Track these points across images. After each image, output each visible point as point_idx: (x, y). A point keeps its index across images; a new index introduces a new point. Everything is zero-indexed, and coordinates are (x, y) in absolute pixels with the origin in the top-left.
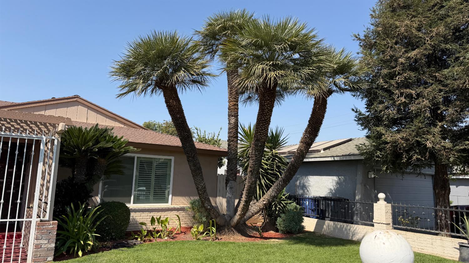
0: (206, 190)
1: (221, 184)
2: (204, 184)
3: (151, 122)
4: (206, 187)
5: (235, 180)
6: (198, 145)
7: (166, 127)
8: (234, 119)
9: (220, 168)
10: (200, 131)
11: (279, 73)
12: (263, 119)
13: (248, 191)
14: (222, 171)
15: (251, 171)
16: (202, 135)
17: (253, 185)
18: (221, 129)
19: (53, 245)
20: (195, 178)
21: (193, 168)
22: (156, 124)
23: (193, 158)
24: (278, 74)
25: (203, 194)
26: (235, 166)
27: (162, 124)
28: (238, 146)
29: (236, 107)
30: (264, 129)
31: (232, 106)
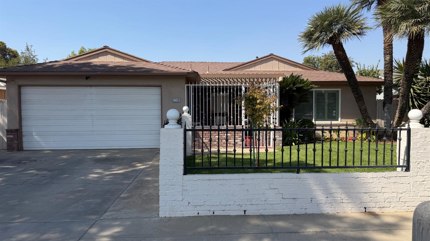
0: (367, 111)
1: (380, 106)
2: (366, 106)
3: (310, 56)
4: (367, 109)
5: (391, 103)
6: (359, 79)
7: (325, 60)
8: (389, 56)
9: (379, 94)
10: (360, 65)
11: (419, 27)
12: (411, 58)
13: (400, 110)
14: (380, 97)
15: (402, 96)
16: (362, 68)
17: (404, 106)
18: (379, 61)
19: (281, 138)
20: (358, 103)
21: (356, 96)
22: (315, 58)
23: (356, 89)
24: (418, 29)
25: (365, 113)
26: (391, 92)
27: (320, 57)
28: (393, 77)
29: (391, 47)
30: (412, 65)
31: (387, 46)
